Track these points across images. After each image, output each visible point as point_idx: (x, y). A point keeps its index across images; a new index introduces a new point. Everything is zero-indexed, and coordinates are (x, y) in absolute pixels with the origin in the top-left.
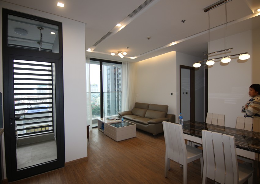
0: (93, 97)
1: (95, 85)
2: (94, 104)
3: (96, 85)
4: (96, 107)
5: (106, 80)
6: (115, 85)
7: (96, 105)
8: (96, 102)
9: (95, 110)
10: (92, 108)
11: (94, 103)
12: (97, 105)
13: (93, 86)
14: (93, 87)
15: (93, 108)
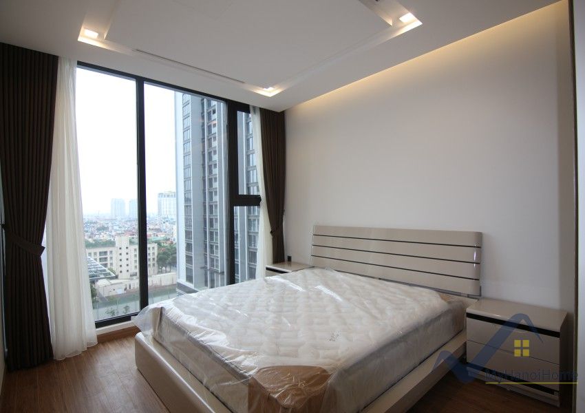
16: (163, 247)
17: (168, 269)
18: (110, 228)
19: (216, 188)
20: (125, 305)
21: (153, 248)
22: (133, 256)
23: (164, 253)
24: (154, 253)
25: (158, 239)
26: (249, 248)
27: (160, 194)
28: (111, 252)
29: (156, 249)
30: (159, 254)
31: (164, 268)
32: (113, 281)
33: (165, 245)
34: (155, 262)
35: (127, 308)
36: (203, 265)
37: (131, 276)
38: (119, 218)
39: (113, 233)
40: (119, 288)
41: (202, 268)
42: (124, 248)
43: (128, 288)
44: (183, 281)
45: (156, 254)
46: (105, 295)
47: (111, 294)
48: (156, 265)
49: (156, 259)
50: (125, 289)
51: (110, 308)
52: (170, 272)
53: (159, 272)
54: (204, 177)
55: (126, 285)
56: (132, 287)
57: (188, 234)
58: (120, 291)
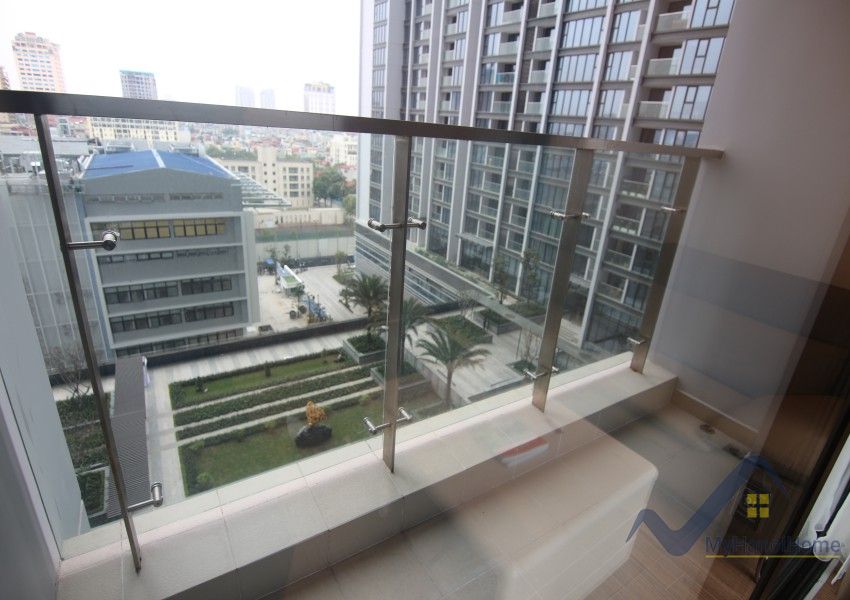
0: (319, 134)
1: (326, 87)
2: (322, 159)
3: (329, 91)
4: (329, 172)
5: (371, 68)
6: (404, 94)
7: (328, 164)
8: (328, 150)
9: (323, 179)
10: (315, 173)
11: (323, 155)
12: (333, 164)
13: (319, 89)
14: (318, 94)
15: (319, 172)
16: (318, 169)
17: (328, 202)
19: (425, 88)
20: (284, 243)
21: (308, 170)
22: (281, 178)
24: (308, 177)
25: (309, 155)
26: (469, 189)
27: (307, 85)
28: (253, 168)
29: (311, 171)
30: (315, 179)
31: (322, 201)
33: (320, 166)
34: (311, 190)
40: (269, 220)
42: (269, 165)
43: (280, 221)
45: (312, 179)
47: (262, 226)
48: (312, 195)
49: (311, 186)
50: (277, 223)
51: (268, 245)
52: (331, 207)
53: (317, 205)
54: (405, 67)
55: (277, 217)
56: (284, 221)
58: (271, 225)
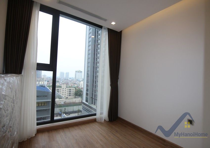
0: (78, 81)
2: (78, 87)
3: (81, 72)
4: (79, 90)
7: (79, 88)
8: (80, 85)
11: (78, 86)
12: (80, 88)
13: (79, 72)
16: (76, 89)
17: (78, 97)
18: (60, 82)
20: (64, 108)
21: (74, 89)
22: (67, 92)
23: (77, 91)
24: (74, 91)
25: (75, 86)
27: (76, 71)
28: (60, 90)
29: (74, 90)
30: (75, 92)
31: (77, 97)
32: (60, 99)
33: (77, 89)
34: (74, 94)
35: (65, 109)
36: (92, 97)
37: (66, 98)
38: (62, 78)
39: (61, 83)
41: (91, 98)
42: (64, 89)
43: (65, 102)
44: (84, 101)
46: (58, 104)
47: (60, 104)
48: (74, 95)
50: (64, 102)
51: (60, 108)
53: (75, 98)
54: (94, 66)
57: (87, 86)
58: (63, 103)
